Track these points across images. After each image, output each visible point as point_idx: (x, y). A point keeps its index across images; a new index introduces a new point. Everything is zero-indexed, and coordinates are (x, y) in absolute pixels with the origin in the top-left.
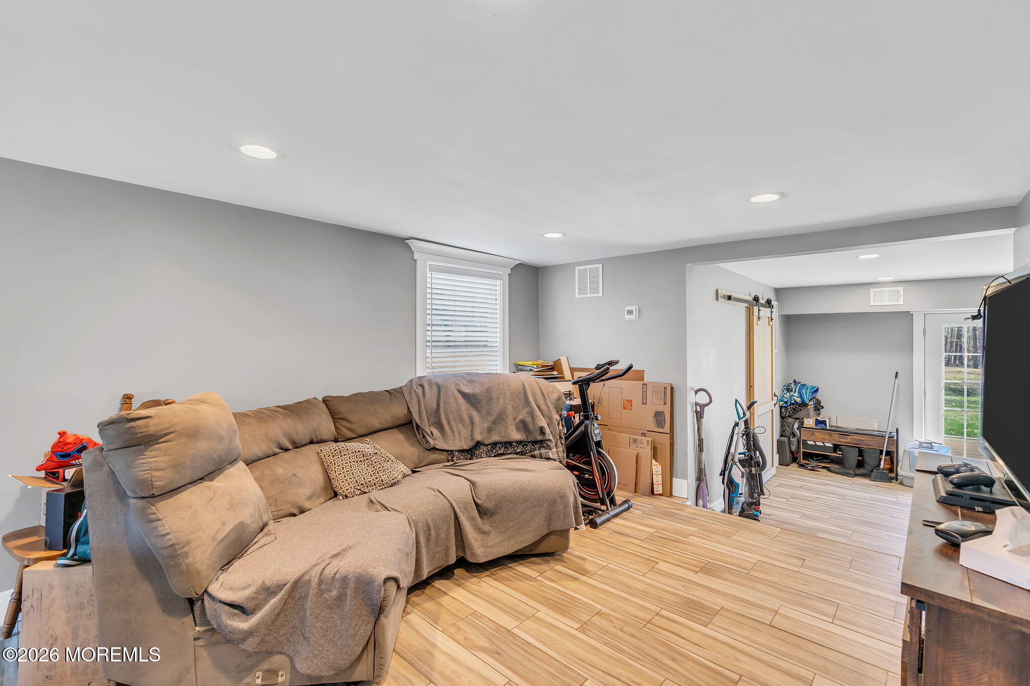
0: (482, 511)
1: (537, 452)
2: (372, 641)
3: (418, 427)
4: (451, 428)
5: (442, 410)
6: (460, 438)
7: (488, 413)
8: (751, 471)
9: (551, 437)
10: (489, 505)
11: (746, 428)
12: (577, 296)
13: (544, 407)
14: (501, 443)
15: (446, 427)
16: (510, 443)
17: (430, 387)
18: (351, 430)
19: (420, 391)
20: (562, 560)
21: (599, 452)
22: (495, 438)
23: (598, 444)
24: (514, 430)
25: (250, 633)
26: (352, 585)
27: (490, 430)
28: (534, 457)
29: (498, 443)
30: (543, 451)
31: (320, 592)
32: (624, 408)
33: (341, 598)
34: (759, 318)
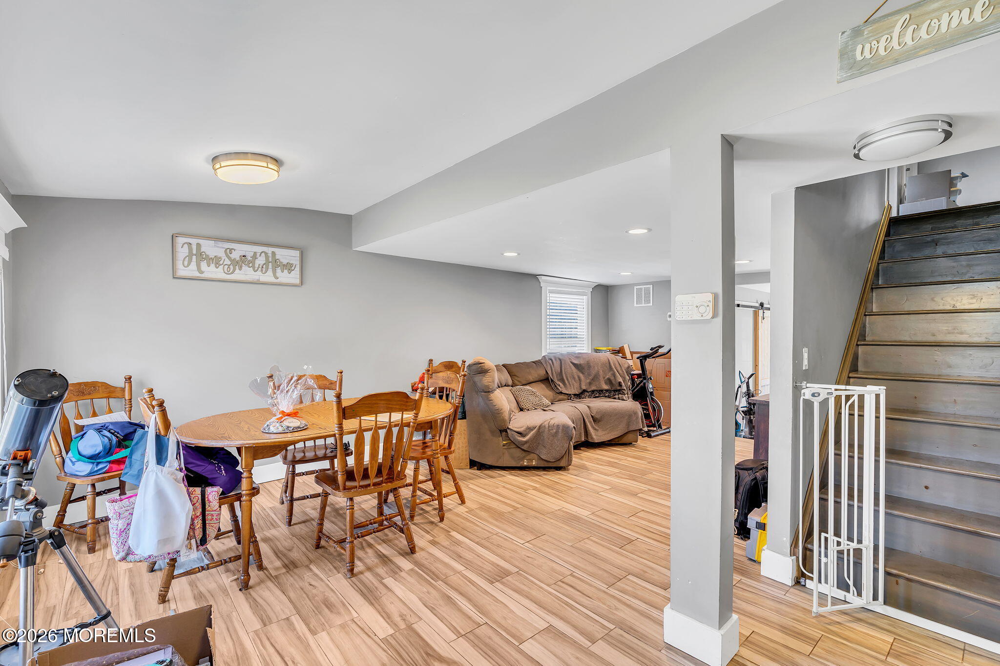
0: (595, 420)
1: (617, 396)
2: (568, 451)
3: (552, 381)
4: (569, 382)
5: (563, 372)
6: (574, 388)
7: (589, 375)
8: (750, 418)
9: (625, 388)
10: (598, 416)
11: (747, 390)
12: (635, 305)
13: (621, 372)
14: (597, 391)
15: (566, 382)
16: (602, 391)
17: (556, 359)
18: (519, 381)
19: (550, 362)
20: (634, 446)
21: (652, 398)
22: (593, 388)
23: (652, 393)
24: (604, 384)
25: (526, 442)
26: (561, 428)
27: (590, 384)
28: (615, 398)
29: (595, 391)
30: (620, 396)
31: (549, 430)
32: (667, 376)
33: (557, 432)
34: (764, 318)
